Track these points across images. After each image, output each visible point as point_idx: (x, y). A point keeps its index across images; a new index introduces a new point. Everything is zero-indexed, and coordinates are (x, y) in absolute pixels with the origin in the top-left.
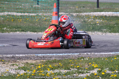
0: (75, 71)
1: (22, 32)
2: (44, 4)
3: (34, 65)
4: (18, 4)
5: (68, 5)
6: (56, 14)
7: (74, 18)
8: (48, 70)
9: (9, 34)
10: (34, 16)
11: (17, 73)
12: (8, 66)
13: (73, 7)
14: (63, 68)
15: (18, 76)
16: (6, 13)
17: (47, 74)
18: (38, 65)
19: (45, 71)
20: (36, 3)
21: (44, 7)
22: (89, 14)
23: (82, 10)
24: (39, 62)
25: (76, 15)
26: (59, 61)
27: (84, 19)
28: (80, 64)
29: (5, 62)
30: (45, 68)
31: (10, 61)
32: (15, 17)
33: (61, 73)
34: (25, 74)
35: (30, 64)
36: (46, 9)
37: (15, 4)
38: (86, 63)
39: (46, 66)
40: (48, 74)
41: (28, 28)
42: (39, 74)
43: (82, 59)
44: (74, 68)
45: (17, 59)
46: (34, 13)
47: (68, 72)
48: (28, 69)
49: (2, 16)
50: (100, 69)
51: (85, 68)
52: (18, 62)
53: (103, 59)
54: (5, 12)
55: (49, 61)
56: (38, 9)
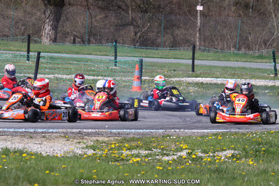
0: (158, 152)
2: (123, 65)
3: (106, 143)
4: (90, 65)
5: (154, 68)
6: (138, 78)
8: (123, 150)
11: (83, 153)
12: (73, 144)
13: (161, 71)
14: (143, 148)
15: (85, 156)
17: (122, 155)
18: (112, 144)
19: (120, 151)
20: (114, 64)
21: (123, 69)
22: (181, 80)
23: (172, 75)
24: (113, 140)
26: (138, 139)
28: (164, 143)
29: (69, 139)
30: (120, 148)
31: (76, 138)
33: (140, 155)
34: (93, 155)
35: (101, 142)
36: (125, 72)
37: (86, 65)
38: (172, 142)
39: (121, 146)
40: (124, 155)
42: (112, 155)
43: (168, 138)
44: (157, 148)
45: (85, 135)
46: (110, 77)
47: (149, 154)
48: (98, 149)
49: (69, 79)
50: (189, 151)
51: (172, 148)
52: (86, 139)
53: (194, 138)
55: (125, 139)
56: (115, 71)
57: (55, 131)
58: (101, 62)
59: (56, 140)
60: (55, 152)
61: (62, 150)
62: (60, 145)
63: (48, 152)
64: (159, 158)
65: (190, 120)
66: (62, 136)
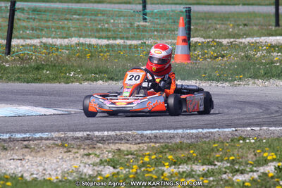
0: (225, 168)
1: (110, 82)
2: (157, 19)
3: (134, 155)
4: (100, 21)
5: (210, 21)
6: (184, 41)
7: (224, 51)
8: (165, 166)
9: (80, 85)
10: (136, 46)
11: (96, 173)
12: (77, 157)
13: (223, 26)
14: (198, 161)
15: (99, 178)
16: (74, 40)
17: (162, 175)
18: (144, 156)
19: (160, 168)
20: (141, 17)
21: (158, 26)
22: (257, 41)
24: (146, 148)
25: (228, 43)
26: (189, 146)
27: (247, 51)
28: (235, 152)
29: (71, 149)
30: (158, 162)
31: (83, 146)
32: (93, 49)
33: (194, 173)
34: (113, 175)
35: (126, 152)
36: (162, 31)
37: (95, 20)
38: (249, 149)
39: (160, 158)
40: (166, 174)
41: (122, 72)
42: (146, 175)
43: (241, 142)
44: (222, 161)
45: (97, 142)
46: (136, 40)
47: (210, 171)
48: (121, 165)
50: (280, 164)
51: (248, 160)
52: (99, 148)
54: (72, 37)
55: (166, 147)
56: (144, 30)
57: (45, 135)
58: (120, 14)
59: (48, 153)
60: (47, 173)
61: (59, 169)
62: (55, 161)
63: (35, 172)
64: (227, 178)
65: (276, 109)
66: (57, 145)
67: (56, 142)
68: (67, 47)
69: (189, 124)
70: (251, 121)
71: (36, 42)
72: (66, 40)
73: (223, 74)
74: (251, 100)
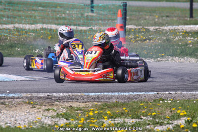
0: (149, 121)
2: (101, 11)
3: (82, 110)
4: (59, 11)
5: (141, 13)
6: (121, 27)
7: (151, 35)
8: (104, 118)
10: (85, 31)
11: (54, 123)
12: (40, 112)
13: (151, 17)
14: (129, 115)
16: (39, 26)
17: (102, 125)
18: (89, 111)
19: (100, 120)
20: (90, 9)
21: (102, 16)
22: (176, 29)
23: (165, 22)
24: (91, 106)
25: (154, 29)
26: (123, 105)
27: (168, 36)
29: (35, 106)
30: (100, 116)
31: (44, 104)
32: (53, 33)
33: (126, 124)
34: (66, 125)
35: (76, 109)
36: (105, 20)
37: (54, 11)
38: (167, 107)
39: (101, 113)
40: (105, 124)
42: (91, 125)
43: (161, 102)
44: (147, 116)
45: (55, 101)
46: (85, 26)
47: (137, 123)
48: (72, 117)
49: (33, 30)
50: (189, 119)
51: (166, 116)
52: (56, 105)
53: (195, 102)
54: (37, 23)
55: (106, 105)
56: (92, 19)
57: (16, 95)
58: (74, 7)
59: (18, 108)
60: (18, 123)
61: (26, 120)
62: (23, 114)
63: (9, 122)
64: (150, 128)
65: (188, 79)
66: (25, 103)
67: (25, 100)
68: (34, 31)
69: (123, 89)
70: (169, 87)
71: (10, 26)
72: (33, 26)
73: (150, 52)
74: (170, 72)
